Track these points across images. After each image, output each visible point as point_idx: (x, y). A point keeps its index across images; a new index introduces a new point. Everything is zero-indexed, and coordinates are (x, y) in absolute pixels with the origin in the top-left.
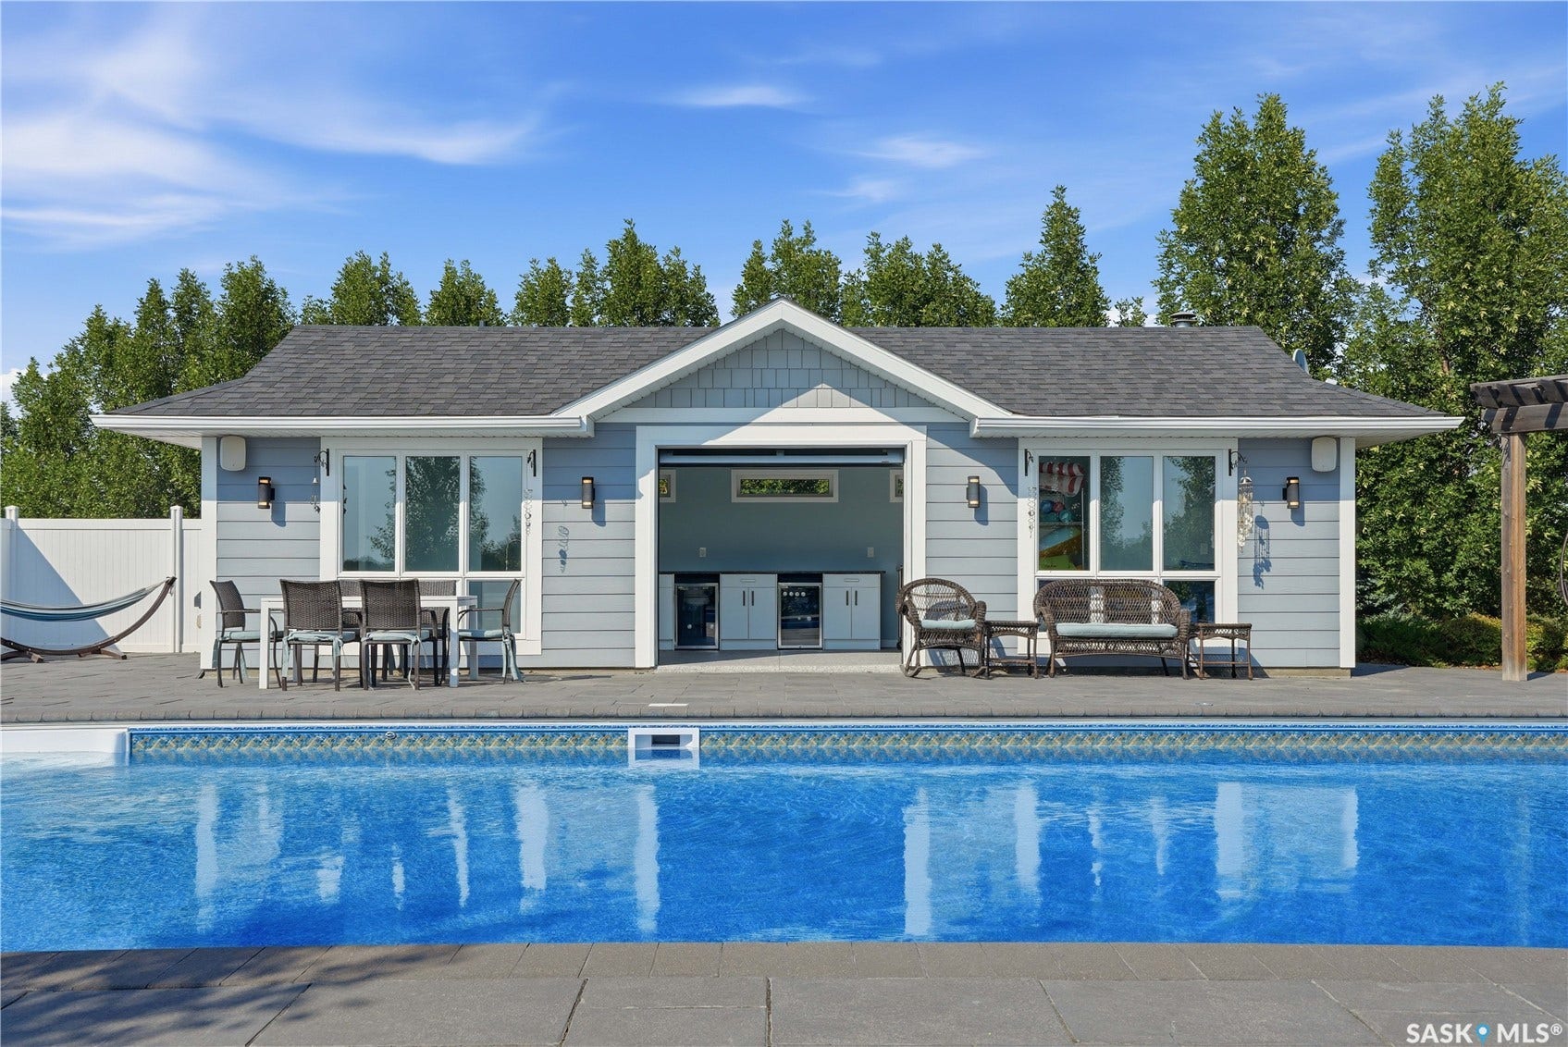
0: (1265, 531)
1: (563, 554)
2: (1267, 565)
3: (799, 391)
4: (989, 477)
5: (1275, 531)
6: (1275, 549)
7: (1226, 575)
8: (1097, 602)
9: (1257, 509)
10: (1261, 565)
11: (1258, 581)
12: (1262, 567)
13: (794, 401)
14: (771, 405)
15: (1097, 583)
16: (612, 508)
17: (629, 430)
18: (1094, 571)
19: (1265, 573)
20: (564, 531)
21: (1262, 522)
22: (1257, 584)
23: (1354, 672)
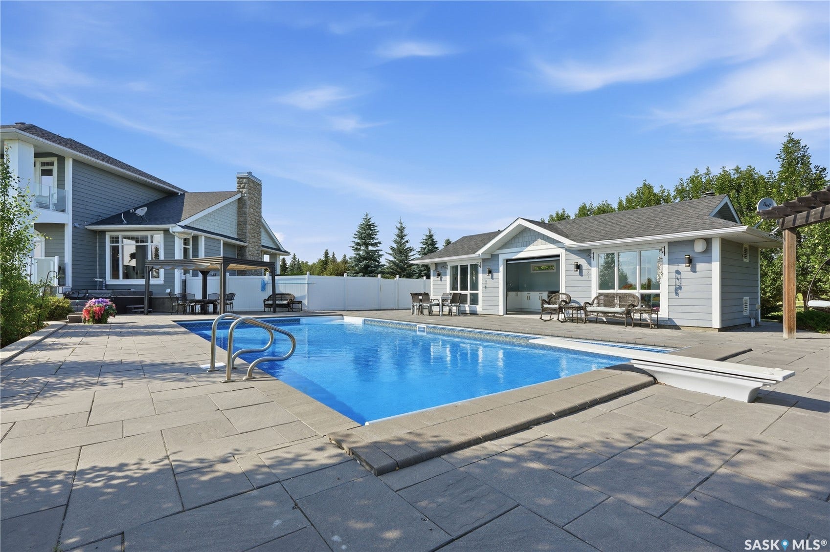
0: (679, 275)
1: (486, 287)
2: (680, 288)
3: (534, 242)
4: (582, 261)
5: (683, 275)
6: (684, 282)
7: (664, 292)
8: (617, 301)
9: (675, 267)
10: (678, 288)
11: (677, 294)
12: (678, 289)
13: (532, 244)
14: (527, 246)
15: (617, 295)
16: (495, 275)
17: (498, 255)
18: (616, 291)
19: (679, 291)
20: (486, 281)
21: (678, 272)
22: (676, 295)
23: (720, 330)
